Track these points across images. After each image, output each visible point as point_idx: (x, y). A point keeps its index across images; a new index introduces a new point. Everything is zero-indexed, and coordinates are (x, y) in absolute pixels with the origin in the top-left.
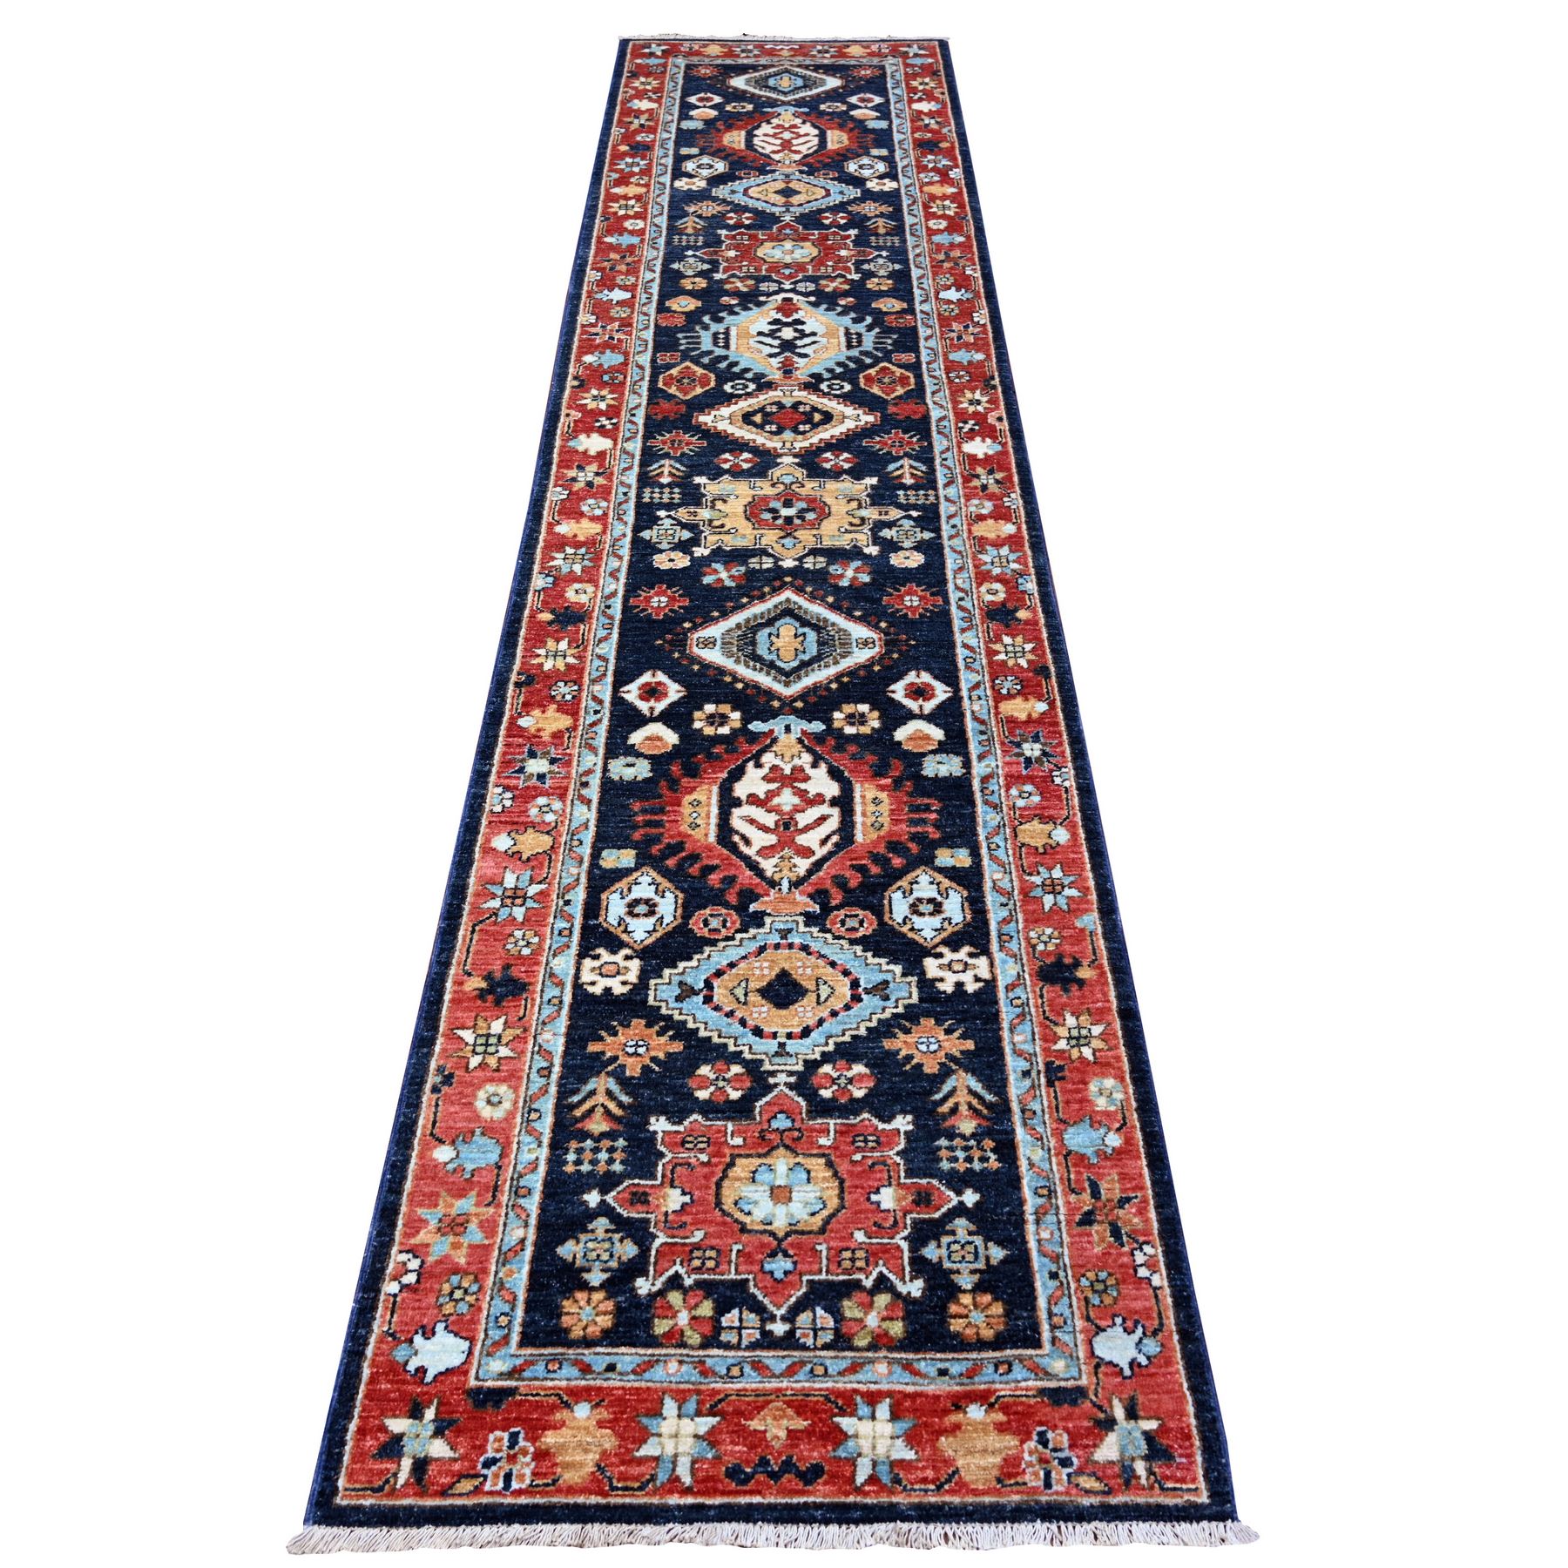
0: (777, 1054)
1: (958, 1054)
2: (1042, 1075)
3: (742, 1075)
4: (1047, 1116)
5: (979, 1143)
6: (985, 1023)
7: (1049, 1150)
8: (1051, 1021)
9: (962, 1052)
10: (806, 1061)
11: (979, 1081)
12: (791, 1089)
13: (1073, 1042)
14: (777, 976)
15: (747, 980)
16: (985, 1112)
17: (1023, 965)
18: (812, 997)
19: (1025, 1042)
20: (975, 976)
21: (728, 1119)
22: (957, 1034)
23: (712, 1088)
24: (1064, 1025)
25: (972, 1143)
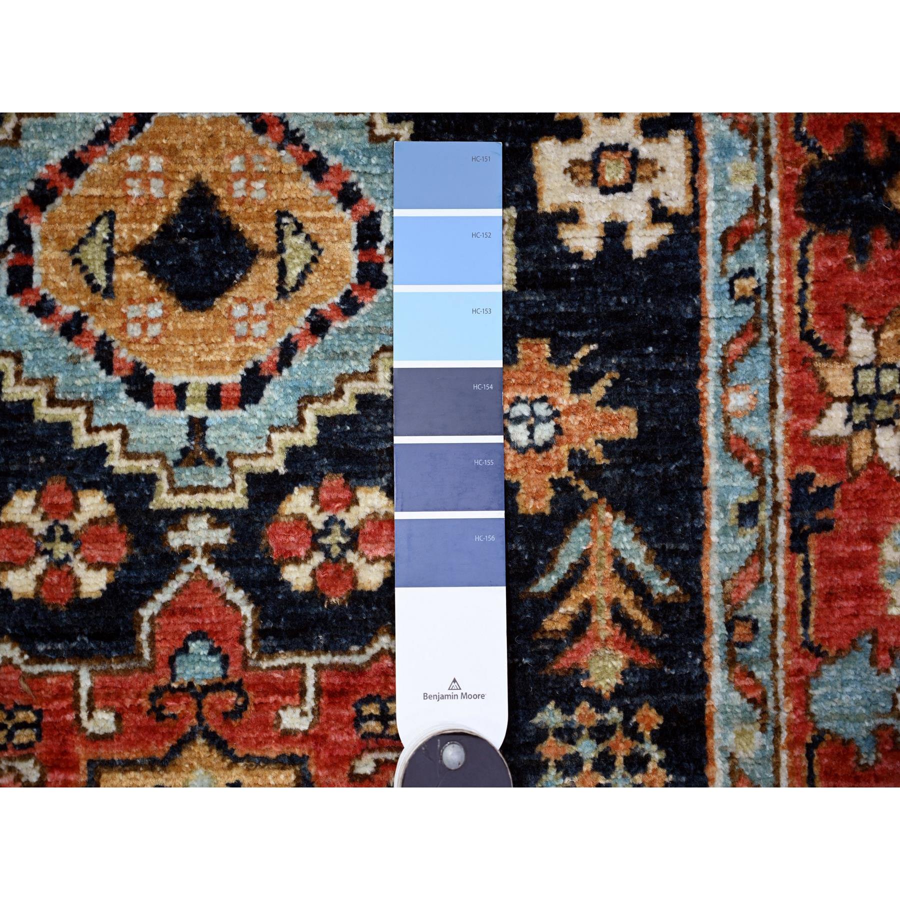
0: (188, 457)
1: (596, 453)
2: (782, 519)
3: (107, 521)
4: (781, 635)
5: (628, 713)
6: (665, 356)
7: (777, 731)
8: (815, 344)
9: (609, 447)
10: (253, 479)
11: (641, 536)
12: (220, 565)
13: (860, 413)
14: (184, 202)
15: (111, 216)
16: (648, 626)
17: (768, 167)
18: (266, 270)
19: (752, 413)
20: (654, 201)
21: (79, 656)
22: (599, 390)
23: (40, 564)
24: (844, 358)
25: (614, 715)
